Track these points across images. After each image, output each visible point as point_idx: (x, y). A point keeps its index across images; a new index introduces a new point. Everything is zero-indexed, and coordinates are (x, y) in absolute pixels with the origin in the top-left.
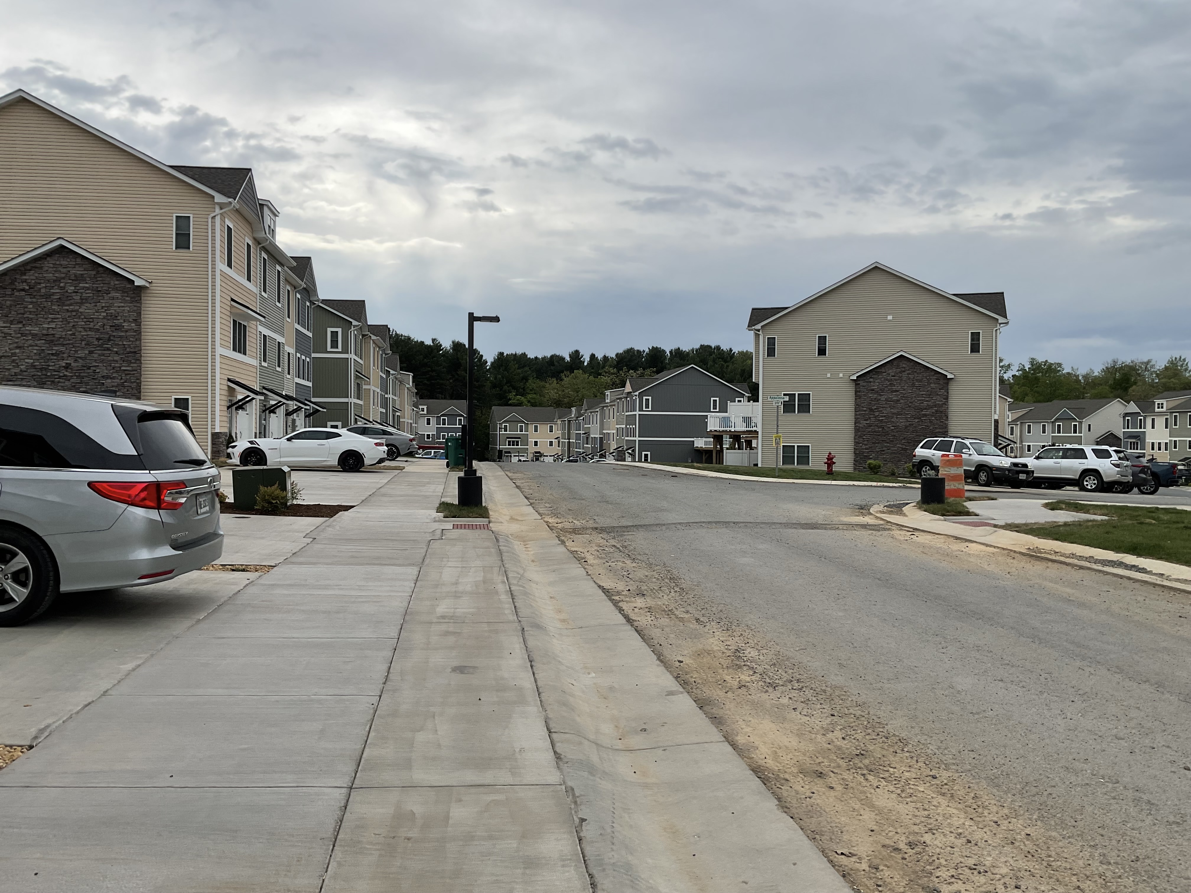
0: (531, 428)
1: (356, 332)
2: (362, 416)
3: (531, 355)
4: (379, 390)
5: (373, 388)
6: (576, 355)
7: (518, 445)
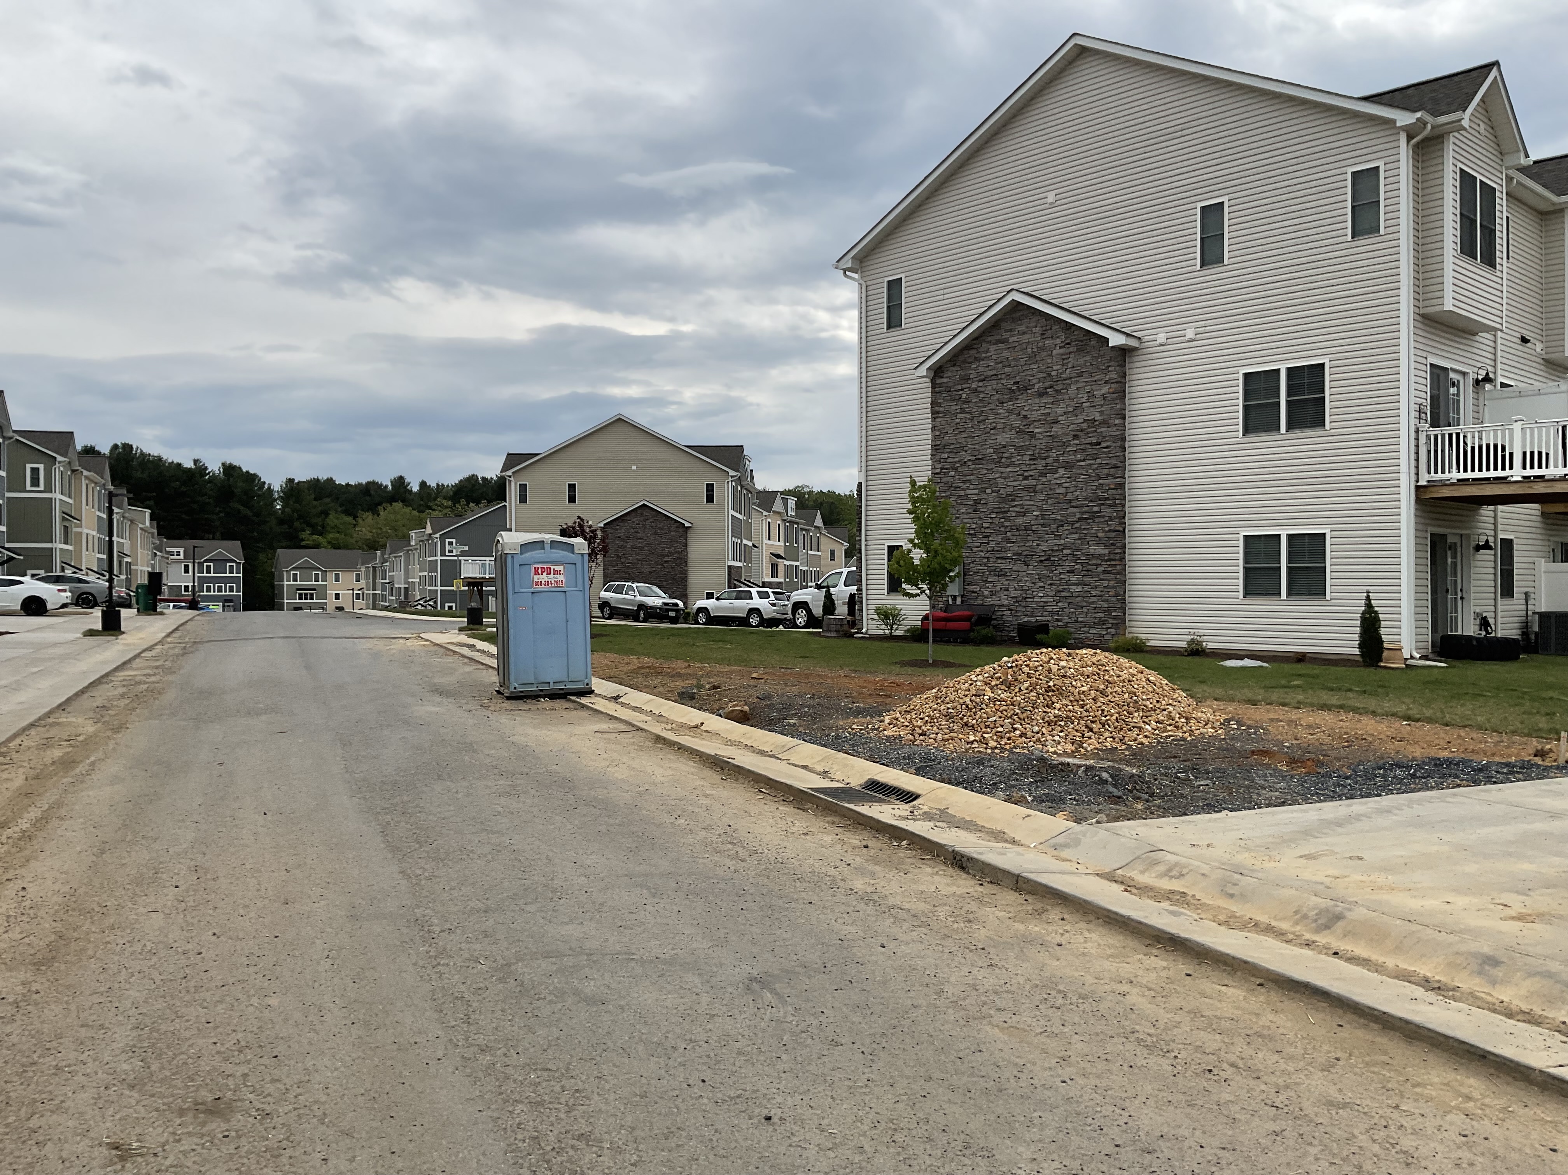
0: (331, 576)
1: (62, 469)
2: (73, 564)
3: (340, 481)
4: (95, 533)
5: (86, 531)
6: (400, 483)
7: (312, 598)
